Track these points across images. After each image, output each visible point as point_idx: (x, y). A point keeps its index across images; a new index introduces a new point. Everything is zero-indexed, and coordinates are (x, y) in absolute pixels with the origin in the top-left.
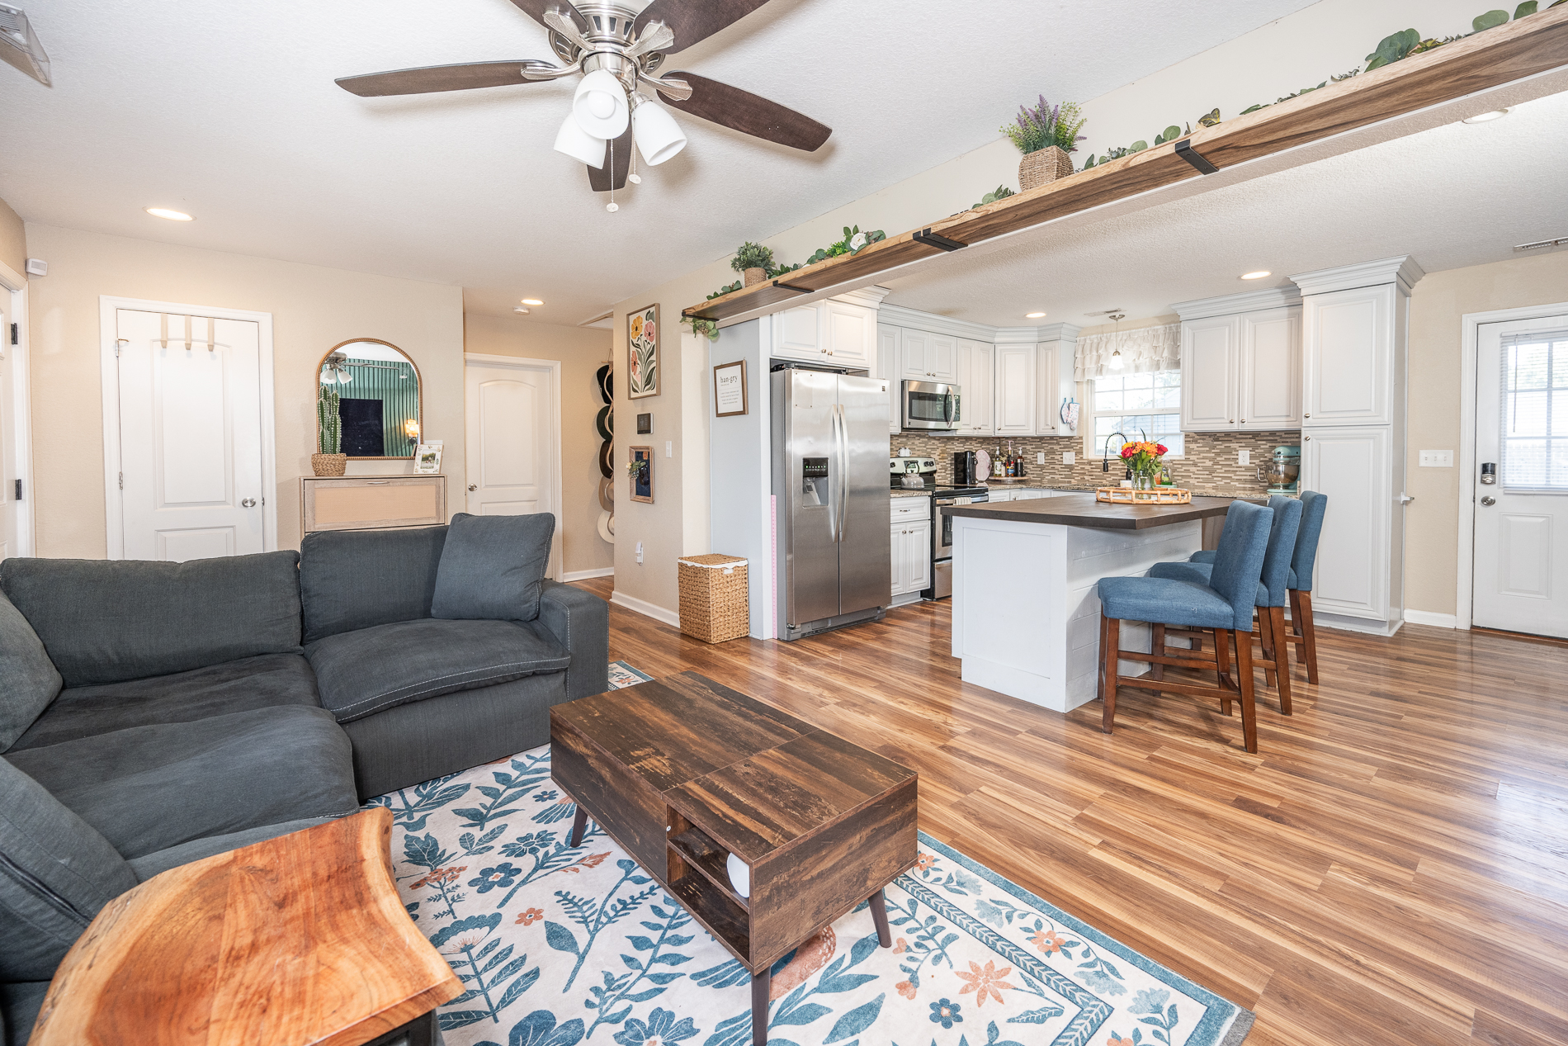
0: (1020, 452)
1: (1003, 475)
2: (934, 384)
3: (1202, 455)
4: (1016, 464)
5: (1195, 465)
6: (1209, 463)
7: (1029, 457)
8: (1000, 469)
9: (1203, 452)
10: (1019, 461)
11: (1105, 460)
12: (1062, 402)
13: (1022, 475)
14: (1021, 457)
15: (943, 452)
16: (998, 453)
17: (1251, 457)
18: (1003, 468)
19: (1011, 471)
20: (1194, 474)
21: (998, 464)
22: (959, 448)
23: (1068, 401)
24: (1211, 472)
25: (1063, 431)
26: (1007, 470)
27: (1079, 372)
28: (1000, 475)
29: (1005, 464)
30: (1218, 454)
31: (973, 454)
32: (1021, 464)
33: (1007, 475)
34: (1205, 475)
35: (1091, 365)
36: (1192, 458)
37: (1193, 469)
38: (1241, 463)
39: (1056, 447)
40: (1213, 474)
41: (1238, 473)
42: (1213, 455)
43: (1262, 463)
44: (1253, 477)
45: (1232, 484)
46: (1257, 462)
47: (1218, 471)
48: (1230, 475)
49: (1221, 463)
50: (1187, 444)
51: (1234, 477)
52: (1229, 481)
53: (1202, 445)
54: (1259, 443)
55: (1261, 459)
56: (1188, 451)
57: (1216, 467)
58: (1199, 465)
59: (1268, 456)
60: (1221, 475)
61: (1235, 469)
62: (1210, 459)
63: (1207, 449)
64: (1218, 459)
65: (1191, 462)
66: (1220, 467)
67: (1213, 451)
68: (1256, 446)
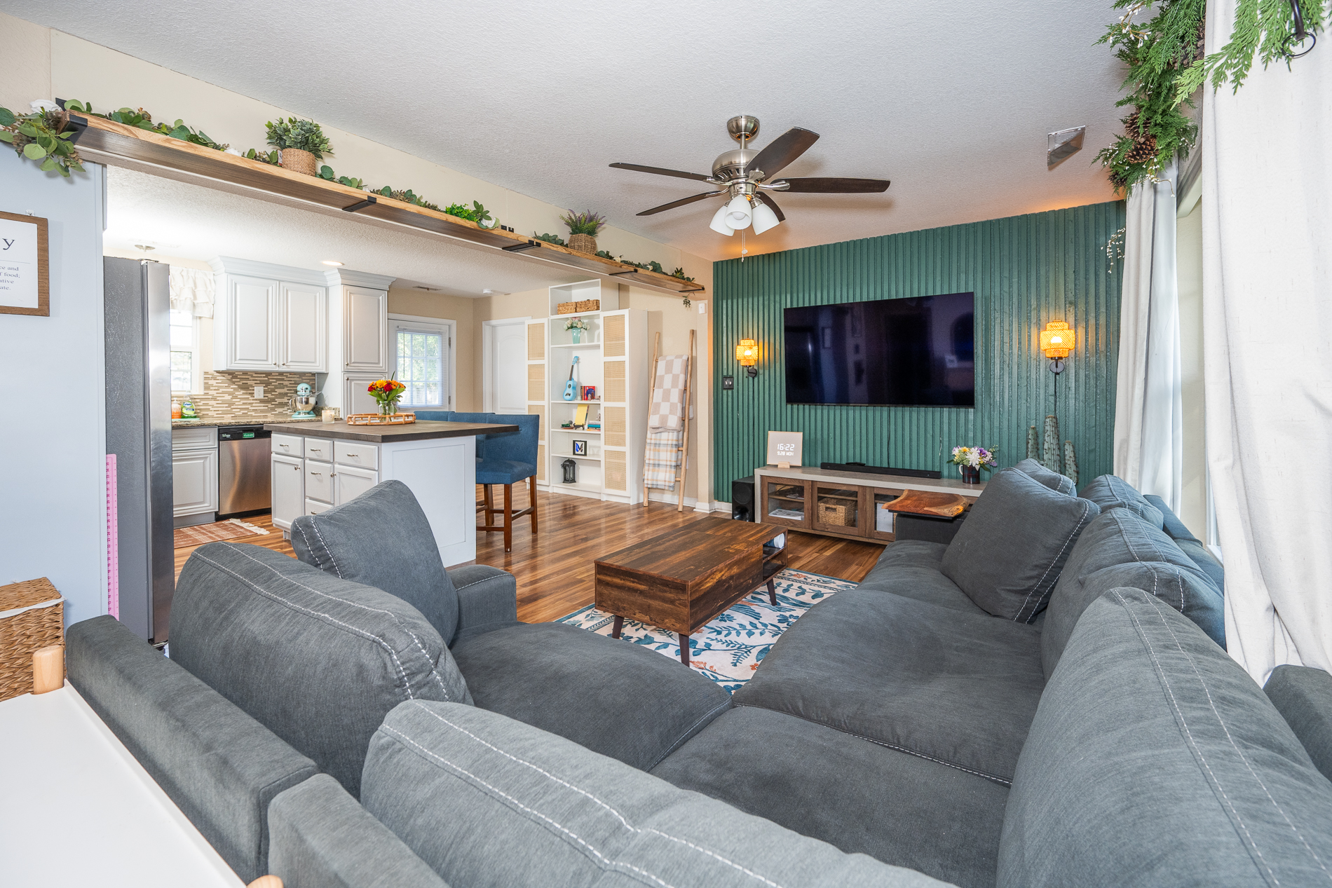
5: (215, 399)
6: (228, 397)
9: (222, 387)
17: (265, 392)
20: (213, 406)
24: (231, 404)
30: (236, 389)
34: (224, 407)
36: (211, 392)
37: (212, 403)
38: (256, 396)
40: (232, 407)
41: (254, 405)
42: (232, 390)
43: (273, 396)
44: (266, 408)
45: (249, 413)
46: (270, 396)
47: (237, 403)
48: (247, 407)
49: (239, 397)
50: (206, 381)
51: (250, 408)
52: (246, 412)
53: (220, 381)
54: (271, 380)
55: (273, 393)
56: (207, 387)
57: (234, 400)
58: (218, 398)
59: (278, 391)
60: (239, 407)
61: (252, 402)
62: (229, 394)
63: (227, 385)
64: (236, 393)
65: (210, 397)
66: (238, 400)
67: (232, 387)
68: (267, 384)
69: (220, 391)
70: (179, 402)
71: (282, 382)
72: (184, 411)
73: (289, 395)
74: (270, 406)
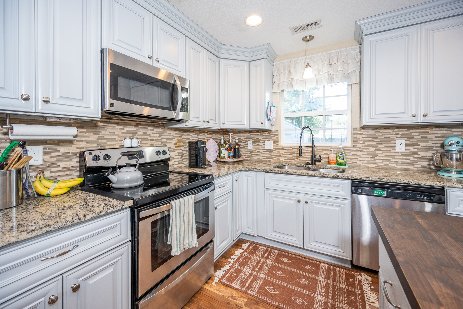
0: (237, 141)
1: (226, 156)
2: (157, 70)
3: (367, 143)
4: (235, 149)
5: (361, 150)
6: (372, 150)
7: (242, 144)
8: (224, 153)
9: (368, 141)
10: (237, 147)
11: (300, 147)
12: (267, 105)
13: (239, 157)
14: (237, 144)
15: (179, 141)
16: (222, 141)
17: (407, 145)
18: (226, 152)
19: (231, 154)
20: (360, 157)
21: (223, 149)
22: (193, 137)
23: (270, 105)
24: (374, 156)
25: (267, 126)
26: (229, 153)
27: (276, 85)
28: (224, 158)
29: (227, 149)
30: (379, 143)
31: (203, 143)
32: (238, 149)
33: (229, 157)
34: (368, 158)
35: (284, 79)
36: (358, 145)
37: (359, 153)
38: (398, 149)
39: (260, 138)
40: (376, 158)
41: (396, 157)
42: (375, 143)
43: (416, 150)
44: (408, 161)
45: (391, 165)
46: (412, 149)
47: (380, 155)
48: (389, 158)
49: (382, 149)
50: (355, 136)
51: (392, 160)
52: (388, 163)
53: (366, 136)
54: (413, 134)
55: (416, 147)
56: (355, 141)
57: (377, 152)
58: (364, 150)
59: (422, 144)
60: (382, 158)
61: (393, 154)
62: (373, 146)
63: (371, 139)
64: (380, 146)
65: (358, 149)
66: (381, 152)
67: (375, 140)
68: (409, 138)
69: (366, 144)
70: (336, 152)
71: (425, 136)
72: (338, 159)
73: (434, 148)
74: (412, 158)
